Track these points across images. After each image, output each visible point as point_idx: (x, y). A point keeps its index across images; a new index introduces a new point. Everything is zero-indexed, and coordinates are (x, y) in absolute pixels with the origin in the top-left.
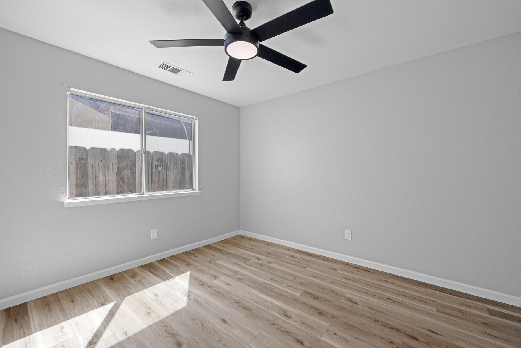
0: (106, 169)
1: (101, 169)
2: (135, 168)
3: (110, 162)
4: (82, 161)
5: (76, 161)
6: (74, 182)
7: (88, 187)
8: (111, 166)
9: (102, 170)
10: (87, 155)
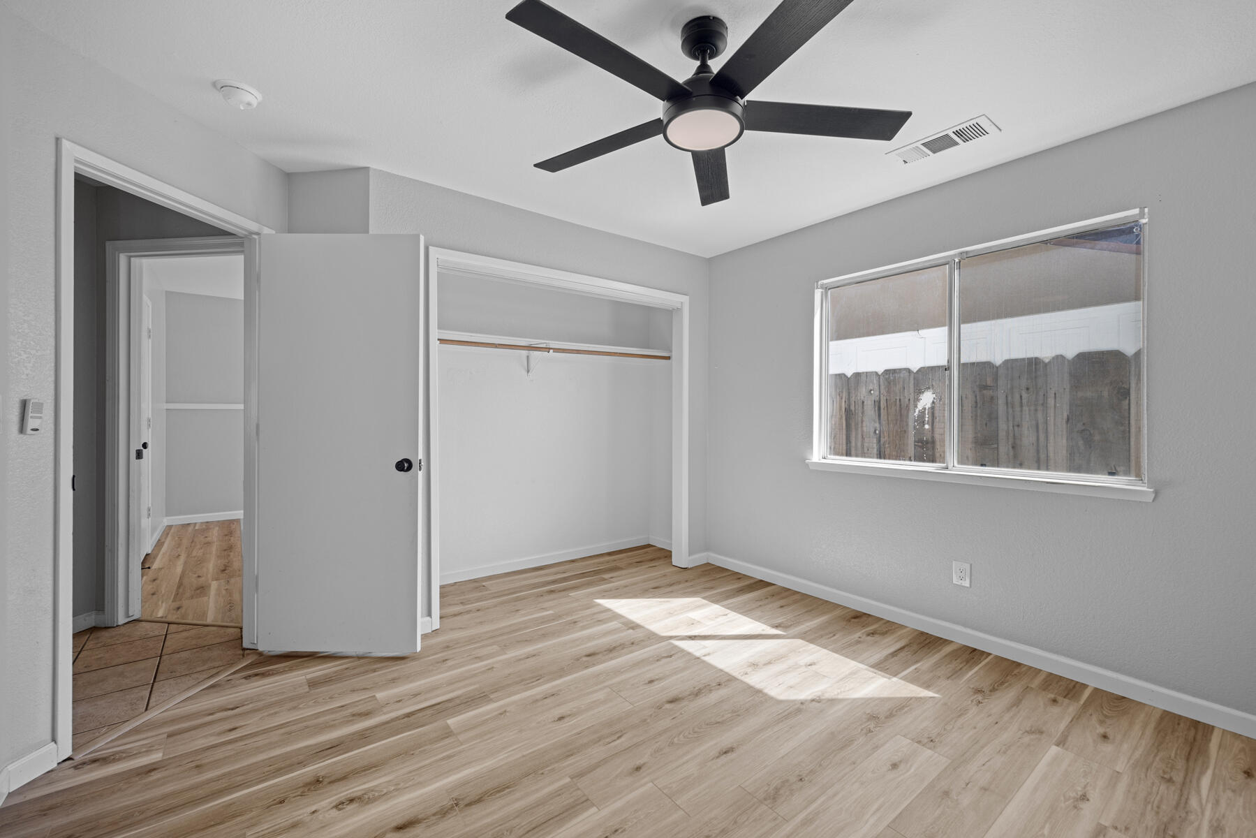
0: (1040, 408)
1: (1027, 409)
2: (1127, 401)
3: (1048, 389)
4: (985, 392)
5: (974, 392)
6: (970, 435)
7: (997, 448)
8: (1051, 401)
9: (1030, 410)
10: (996, 379)
